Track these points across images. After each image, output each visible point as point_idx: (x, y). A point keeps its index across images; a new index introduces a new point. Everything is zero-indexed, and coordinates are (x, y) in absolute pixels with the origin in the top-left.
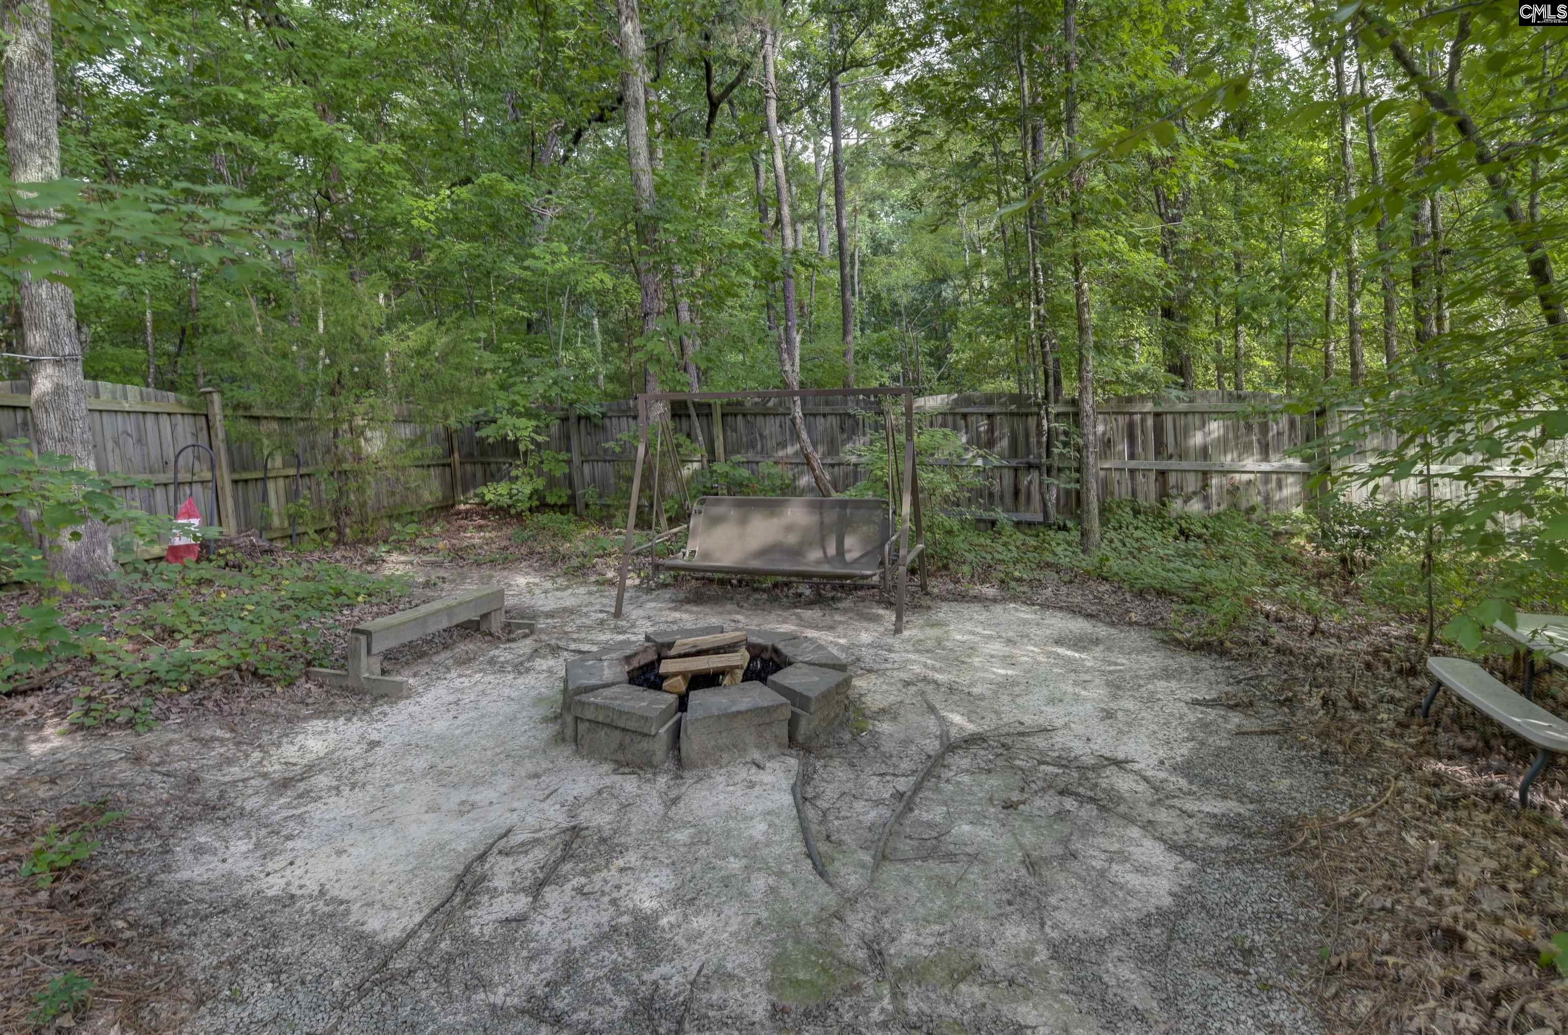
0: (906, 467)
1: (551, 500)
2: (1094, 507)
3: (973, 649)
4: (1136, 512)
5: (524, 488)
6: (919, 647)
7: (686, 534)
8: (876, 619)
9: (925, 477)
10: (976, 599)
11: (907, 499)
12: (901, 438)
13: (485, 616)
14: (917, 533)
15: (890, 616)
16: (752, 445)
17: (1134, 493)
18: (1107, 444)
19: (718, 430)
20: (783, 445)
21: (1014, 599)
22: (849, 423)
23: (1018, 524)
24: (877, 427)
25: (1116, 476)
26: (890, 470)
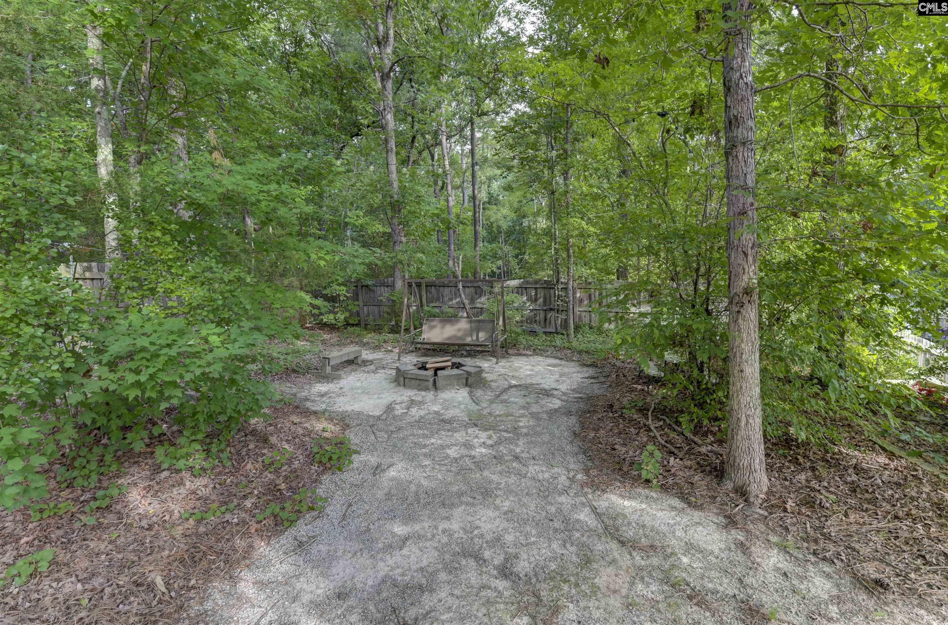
0: (500, 308)
1: (351, 322)
2: (572, 326)
3: (521, 368)
4: (591, 328)
5: (341, 317)
6: (503, 367)
7: (421, 332)
8: (490, 360)
9: (509, 313)
10: (524, 355)
11: (501, 319)
12: (500, 297)
13: (356, 358)
14: (504, 331)
15: (494, 360)
16: (438, 299)
17: (590, 321)
18: (581, 301)
19: (424, 293)
20: (451, 299)
21: (537, 355)
22: (479, 290)
23: (545, 333)
24: (491, 293)
25: (583, 314)
26: (495, 309)
